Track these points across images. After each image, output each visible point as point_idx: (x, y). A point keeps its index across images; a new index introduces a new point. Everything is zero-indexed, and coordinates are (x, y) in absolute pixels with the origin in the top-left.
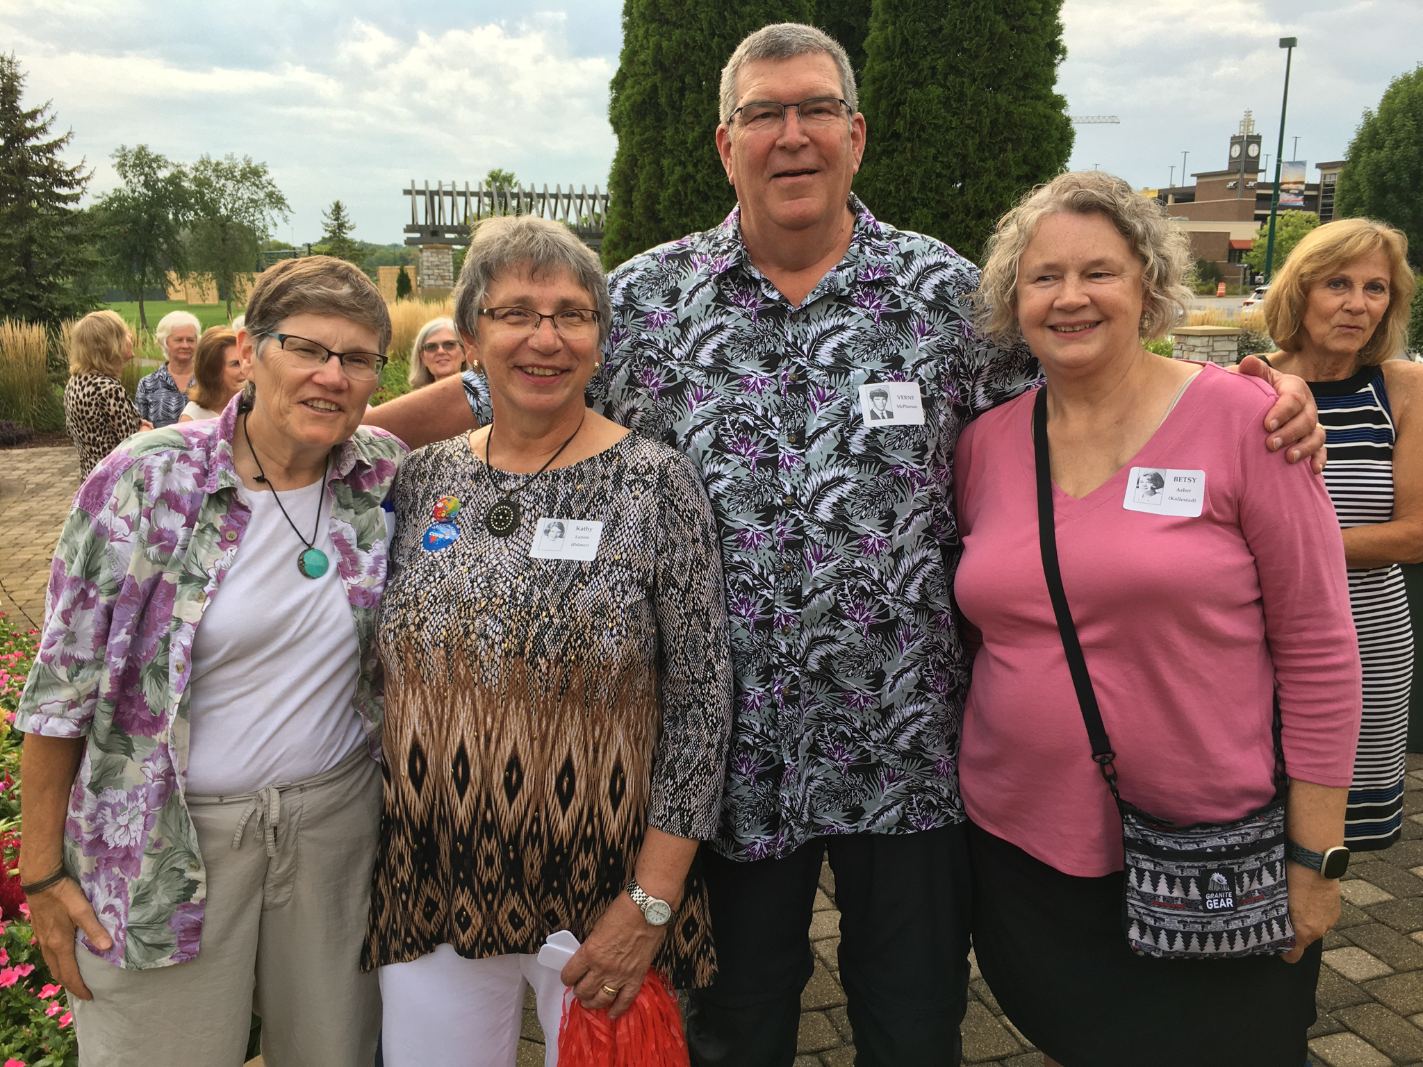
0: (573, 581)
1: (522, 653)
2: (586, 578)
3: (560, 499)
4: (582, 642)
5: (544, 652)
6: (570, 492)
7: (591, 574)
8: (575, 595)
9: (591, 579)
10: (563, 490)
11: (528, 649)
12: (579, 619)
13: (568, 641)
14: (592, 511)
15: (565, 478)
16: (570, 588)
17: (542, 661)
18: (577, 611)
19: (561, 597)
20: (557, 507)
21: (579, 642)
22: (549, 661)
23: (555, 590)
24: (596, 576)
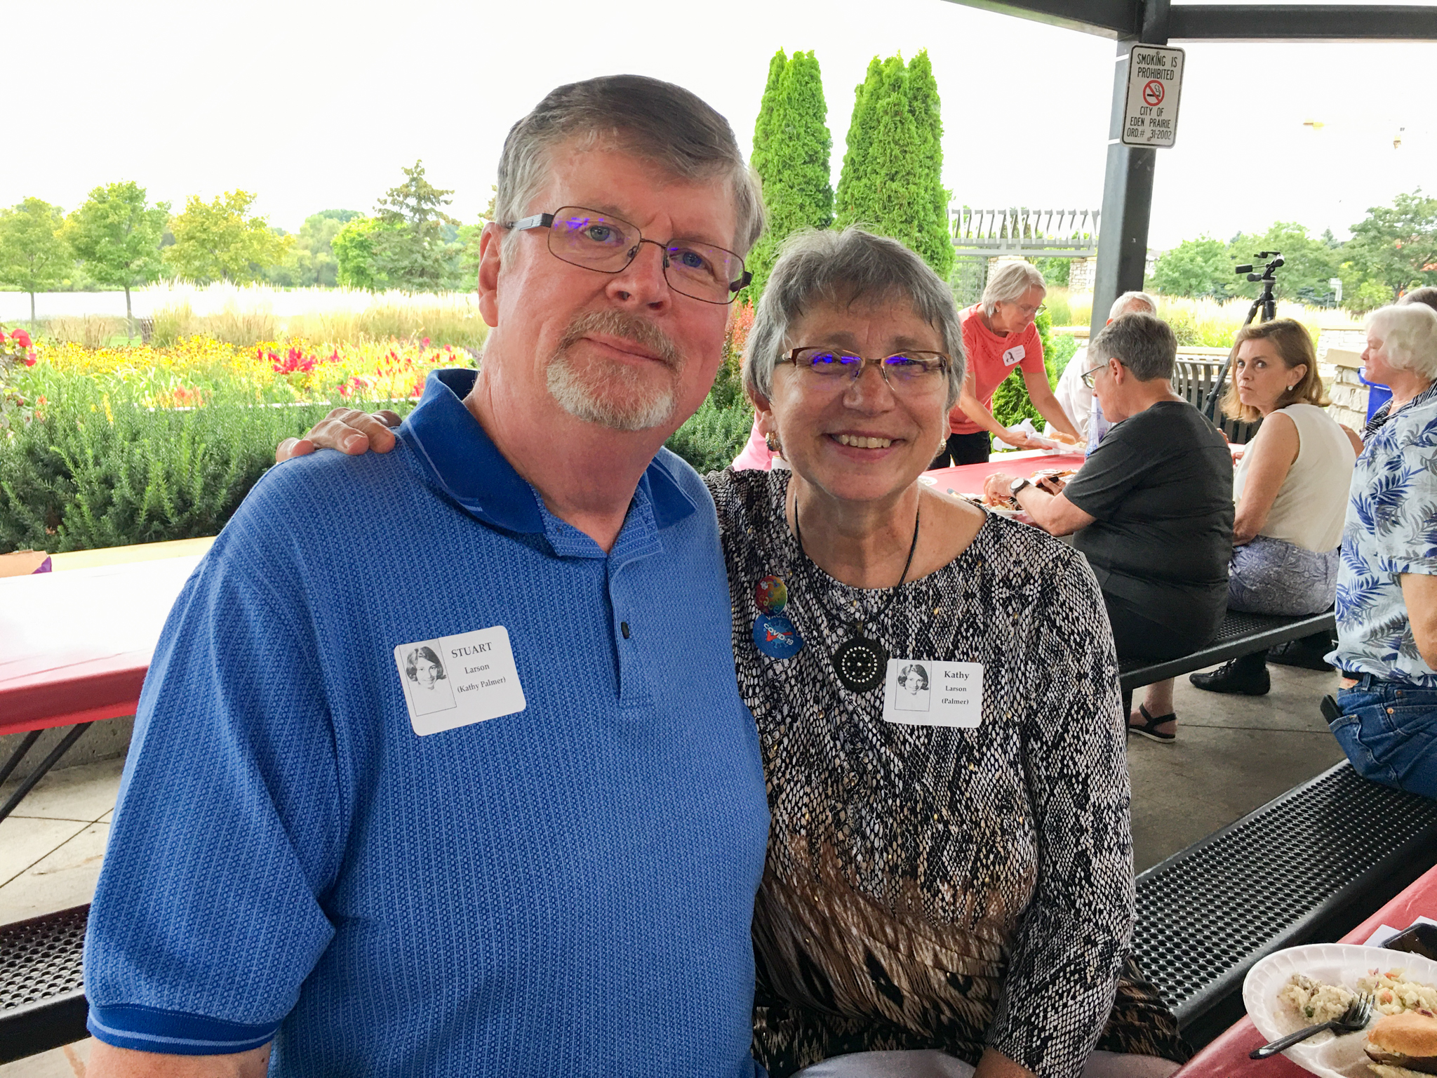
0: (958, 759)
1: (913, 873)
2: (976, 754)
3: (913, 630)
4: (995, 857)
5: (945, 876)
6: (925, 618)
7: (981, 747)
8: (968, 782)
9: (984, 754)
10: (915, 617)
11: (921, 869)
12: (983, 824)
13: (977, 859)
14: (963, 646)
15: (914, 598)
16: (957, 772)
17: (944, 888)
18: (977, 810)
19: (950, 788)
20: (911, 643)
21: (992, 857)
22: (954, 887)
23: (938, 777)
24: (989, 749)
